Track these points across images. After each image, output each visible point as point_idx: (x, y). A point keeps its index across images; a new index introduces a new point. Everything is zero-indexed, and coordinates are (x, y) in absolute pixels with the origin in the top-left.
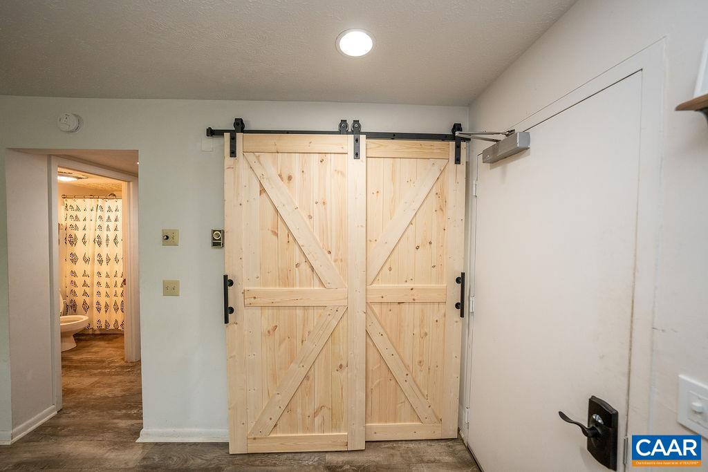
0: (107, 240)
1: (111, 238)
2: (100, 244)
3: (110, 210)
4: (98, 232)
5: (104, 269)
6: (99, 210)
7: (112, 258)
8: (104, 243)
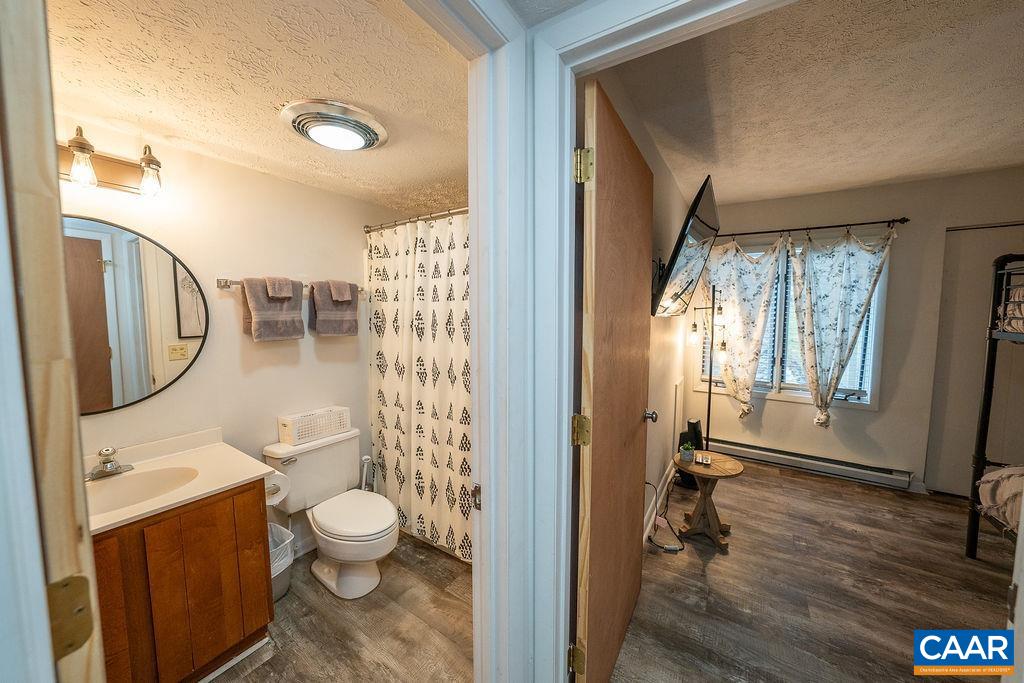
0: (434, 323)
1: (441, 320)
2: (421, 333)
3: (438, 249)
4: (418, 305)
5: (430, 395)
6: (419, 249)
7: (443, 370)
8: (428, 332)
